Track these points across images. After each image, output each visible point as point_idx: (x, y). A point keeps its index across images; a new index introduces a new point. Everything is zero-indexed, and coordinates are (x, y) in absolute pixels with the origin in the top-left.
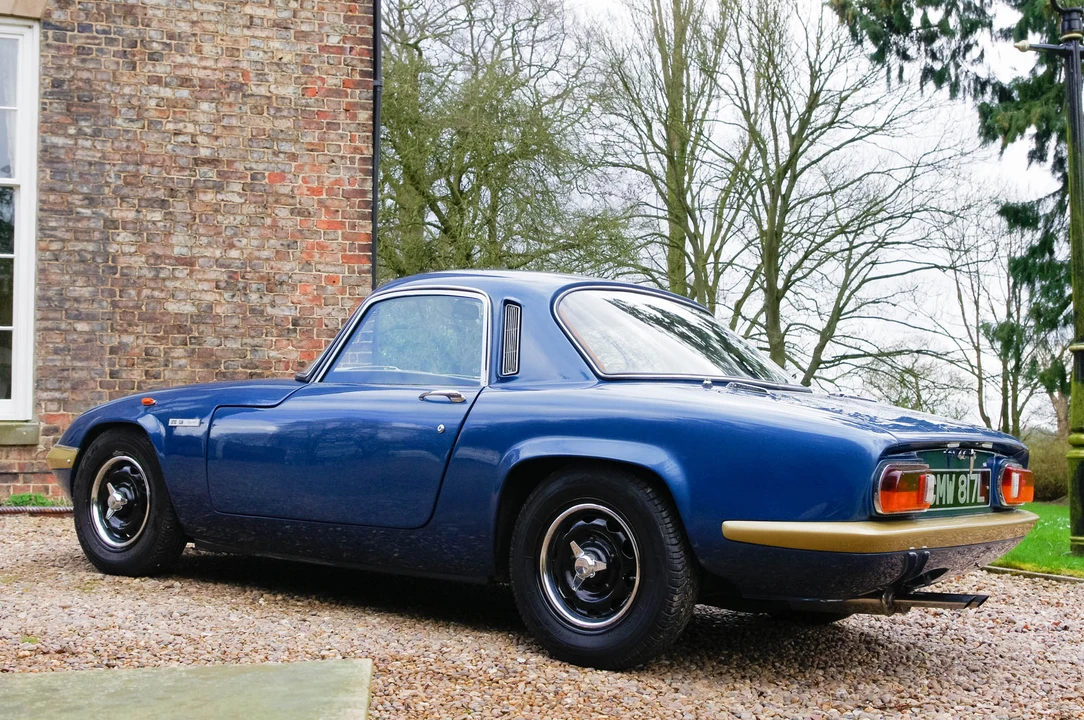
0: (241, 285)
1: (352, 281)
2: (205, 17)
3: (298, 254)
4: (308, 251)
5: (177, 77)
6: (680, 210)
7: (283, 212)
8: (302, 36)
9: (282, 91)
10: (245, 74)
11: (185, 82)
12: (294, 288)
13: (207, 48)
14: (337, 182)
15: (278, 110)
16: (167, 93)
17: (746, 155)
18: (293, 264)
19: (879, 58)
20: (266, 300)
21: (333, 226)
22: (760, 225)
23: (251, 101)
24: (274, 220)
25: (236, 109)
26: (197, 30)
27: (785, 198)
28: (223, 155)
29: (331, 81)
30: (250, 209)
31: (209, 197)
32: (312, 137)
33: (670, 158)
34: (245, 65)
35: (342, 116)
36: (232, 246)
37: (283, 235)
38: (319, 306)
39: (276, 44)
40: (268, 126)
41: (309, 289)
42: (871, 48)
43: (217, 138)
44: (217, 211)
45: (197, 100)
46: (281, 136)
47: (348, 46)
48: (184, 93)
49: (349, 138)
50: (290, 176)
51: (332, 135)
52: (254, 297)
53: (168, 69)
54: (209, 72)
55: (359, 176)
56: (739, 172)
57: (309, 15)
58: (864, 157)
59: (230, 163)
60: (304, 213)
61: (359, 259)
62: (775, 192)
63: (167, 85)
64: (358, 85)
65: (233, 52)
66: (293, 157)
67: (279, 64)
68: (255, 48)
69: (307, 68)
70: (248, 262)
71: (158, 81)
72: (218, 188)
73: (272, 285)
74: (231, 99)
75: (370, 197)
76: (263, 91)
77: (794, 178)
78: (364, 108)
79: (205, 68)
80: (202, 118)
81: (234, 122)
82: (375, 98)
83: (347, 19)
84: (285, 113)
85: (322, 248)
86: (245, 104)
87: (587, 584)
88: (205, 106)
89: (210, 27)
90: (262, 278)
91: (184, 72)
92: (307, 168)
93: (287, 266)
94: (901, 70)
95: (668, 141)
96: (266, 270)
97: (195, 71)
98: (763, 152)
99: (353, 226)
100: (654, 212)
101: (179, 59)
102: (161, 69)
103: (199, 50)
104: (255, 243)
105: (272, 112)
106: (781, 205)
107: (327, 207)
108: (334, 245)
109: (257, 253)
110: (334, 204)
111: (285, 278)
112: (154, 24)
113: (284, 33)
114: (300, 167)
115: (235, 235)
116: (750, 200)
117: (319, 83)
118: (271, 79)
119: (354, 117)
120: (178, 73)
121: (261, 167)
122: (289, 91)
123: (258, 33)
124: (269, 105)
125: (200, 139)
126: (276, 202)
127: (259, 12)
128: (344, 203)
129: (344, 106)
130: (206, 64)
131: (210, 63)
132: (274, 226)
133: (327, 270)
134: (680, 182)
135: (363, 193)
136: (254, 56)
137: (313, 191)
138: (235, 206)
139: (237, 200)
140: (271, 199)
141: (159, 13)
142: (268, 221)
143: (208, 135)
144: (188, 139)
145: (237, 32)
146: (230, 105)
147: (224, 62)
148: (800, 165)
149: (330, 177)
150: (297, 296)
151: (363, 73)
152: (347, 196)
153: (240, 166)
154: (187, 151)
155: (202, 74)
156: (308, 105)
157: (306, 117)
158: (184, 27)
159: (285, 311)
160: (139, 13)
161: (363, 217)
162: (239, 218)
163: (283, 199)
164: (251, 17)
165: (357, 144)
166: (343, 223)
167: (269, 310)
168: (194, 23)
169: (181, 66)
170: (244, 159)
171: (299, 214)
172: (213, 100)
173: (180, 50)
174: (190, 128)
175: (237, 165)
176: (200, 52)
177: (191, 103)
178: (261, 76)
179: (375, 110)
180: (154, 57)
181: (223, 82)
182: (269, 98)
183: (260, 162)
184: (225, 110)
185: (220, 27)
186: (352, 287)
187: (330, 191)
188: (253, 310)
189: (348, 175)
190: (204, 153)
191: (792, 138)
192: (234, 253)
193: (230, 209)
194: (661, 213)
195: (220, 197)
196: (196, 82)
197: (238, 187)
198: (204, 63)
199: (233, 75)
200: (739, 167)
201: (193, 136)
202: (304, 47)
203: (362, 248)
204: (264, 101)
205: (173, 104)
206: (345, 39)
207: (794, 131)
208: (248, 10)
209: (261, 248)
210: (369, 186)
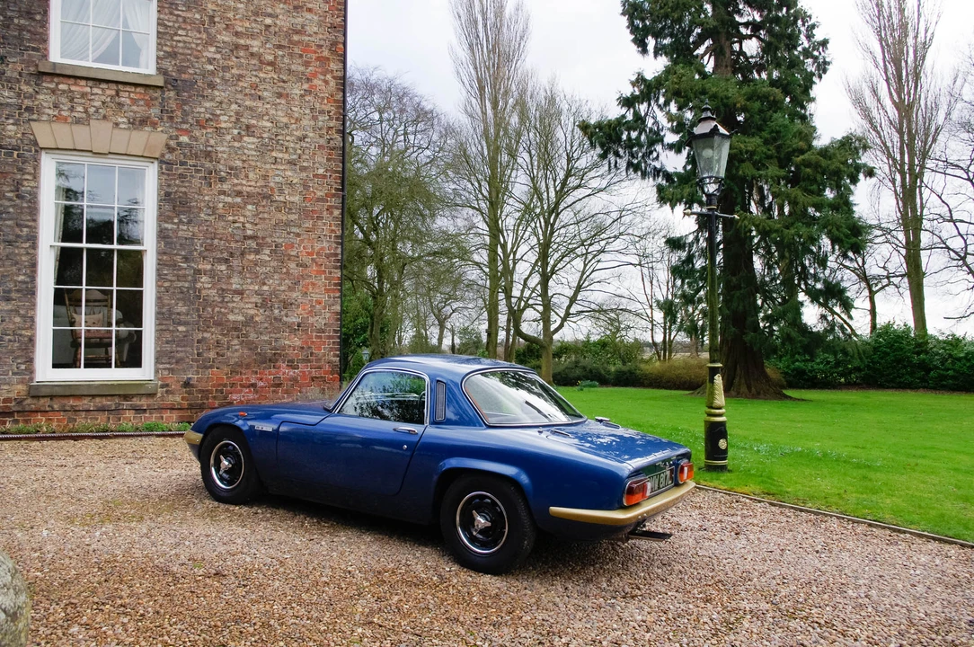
0: (269, 305)
1: (329, 303)
2: (250, 158)
3: (300, 288)
4: (306, 286)
5: (235, 191)
6: (496, 231)
7: (292, 265)
8: (303, 169)
9: (292, 199)
10: (272, 189)
11: (239, 194)
12: (298, 306)
13: (251, 175)
14: (322, 249)
15: (290, 209)
16: (229, 200)
17: (532, 200)
18: (298, 294)
19: (603, 156)
20: (283, 313)
21: (320, 272)
22: (538, 239)
23: (275, 205)
24: (287, 269)
25: (267, 209)
26: (246, 166)
27: (553, 225)
28: (260, 234)
29: (319, 194)
30: (274, 264)
31: (252, 257)
32: (309, 224)
33: (491, 203)
34: (272, 184)
35: (325, 213)
36: (264, 284)
37: (292, 277)
38: (312, 316)
39: (289, 173)
40: (284, 218)
41: (306, 307)
42: (599, 150)
43: (256, 224)
44: (256, 265)
45: (246, 203)
46: (292, 224)
47: (328, 174)
48: (238, 200)
49: (329, 225)
50: (296, 245)
51: (320, 223)
52: (276, 311)
53: (230, 187)
54: (252, 188)
55: (334, 245)
56: (528, 209)
57: (308, 157)
58: (596, 204)
59: (263, 238)
60: (304, 266)
61: (333, 291)
62: (547, 222)
63: (229, 195)
64: (334, 196)
65: (265, 177)
66: (298, 235)
67: (291, 184)
68: (278, 175)
69: (306, 186)
70: (274, 293)
71: (224, 193)
72: (257, 252)
73: (286, 305)
74: (264, 203)
75: (340, 257)
76: (282, 199)
77: (558, 215)
78: (337, 208)
79: (250, 186)
80: (248, 213)
81: (266, 216)
82: (343, 203)
83: (328, 160)
84: (294, 211)
85: (313, 284)
86: (272, 206)
87: (481, 532)
88: (250, 207)
89: (253, 164)
90: (281, 301)
91: (239, 188)
92: (305, 241)
93: (295, 295)
94: (616, 162)
95: (490, 193)
96: (283, 297)
97: (244, 188)
98: (541, 200)
99: (330, 273)
100: (481, 232)
101: (236, 181)
102: (225, 187)
103: (247, 176)
104: (277, 282)
105: (287, 210)
106: (550, 229)
107: (316, 263)
108: (320, 283)
109: (278, 288)
110: (320, 261)
111: (293, 301)
112: (222, 162)
113: (293, 167)
114: (302, 241)
115: (266, 278)
116: (533, 225)
117: (313, 195)
118: (286, 192)
119: (331, 213)
120: (235, 189)
121: (281, 240)
122: (296, 199)
123: (279, 167)
124: (286, 207)
125: (247, 225)
126: (289, 259)
127: (280, 155)
128: (326, 260)
129: (326, 207)
130: (250, 184)
131: (253, 183)
132: (288, 273)
133: (315, 297)
134: (495, 215)
135: (336, 255)
136: (277, 179)
137: (308, 254)
138: (266, 262)
139: (268, 259)
140: (286, 258)
141: (225, 156)
142: (284, 270)
143: (252, 223)
144: (240, 225)
145: (268, 166)
146: (264, 206)
147: (261, 183)
148: (561, 207)
149: (318, 246)
150: (300, 311)
151: (337, 189)
152: (328, 256)
153: (269, 240)
154: (240, 232)
155: (248, 189)
156: (306, 207)
157: (305, 213)
158: (239, 163)
159: (293, 320)
160: (214, 155)
161: (336, 268)
162: (268, 269)
163: (292, 258)
164: (276, 158)
165: (333, 228)
166: (324, 271)
167: (285, 318)
168: (244, 161)
169: (237, 185)
170: (271, 236)
171: (301, 266)
172: (254, 204)
173: (237, 176)
174: (242, 219)
175: (267, 239)
176: (248, 177)
177: (242, 205)
178: (281, 191)
179: (343, 209)
180: (222, 180)
181: (260, 194)
182: (285, 203)
183: (280, 238)
184: (261, 209)
185: (258, 163)
186: (330, 306)
187: (318, 254)
188: (275, 319)
189: (327, 245)
190: (249, 233)
191: (556, 192)
192: (265, 288)
193: (264, 264)
194: (485, 233)
195: (258, 257)
196: (245, 193)
197: (268, 252)
198: (249, 184)
199: (265, 190)
200: (527, 207)
201: (243, 223)
202: (305, 175)
203: (335, 285)
204: (282, 205)
205: (232, 206)
206: (326, 171)
207: (558, 189)
208: (274, 154)
209: (280, 285)
210: (339, 251)
